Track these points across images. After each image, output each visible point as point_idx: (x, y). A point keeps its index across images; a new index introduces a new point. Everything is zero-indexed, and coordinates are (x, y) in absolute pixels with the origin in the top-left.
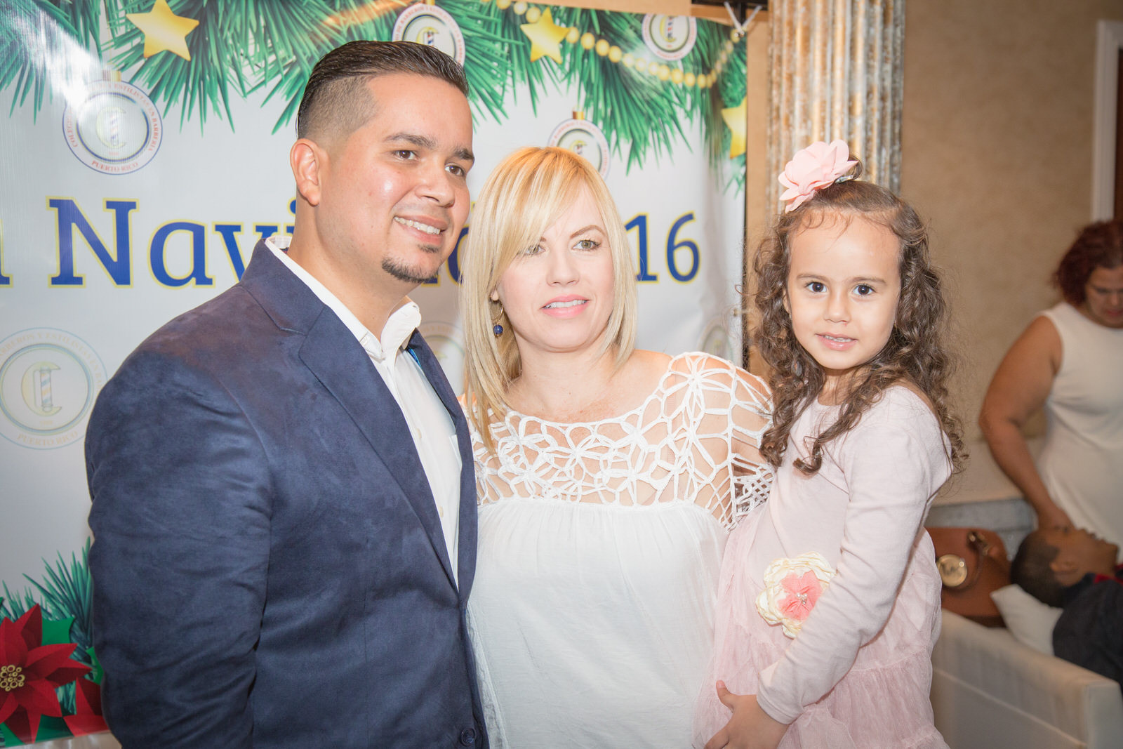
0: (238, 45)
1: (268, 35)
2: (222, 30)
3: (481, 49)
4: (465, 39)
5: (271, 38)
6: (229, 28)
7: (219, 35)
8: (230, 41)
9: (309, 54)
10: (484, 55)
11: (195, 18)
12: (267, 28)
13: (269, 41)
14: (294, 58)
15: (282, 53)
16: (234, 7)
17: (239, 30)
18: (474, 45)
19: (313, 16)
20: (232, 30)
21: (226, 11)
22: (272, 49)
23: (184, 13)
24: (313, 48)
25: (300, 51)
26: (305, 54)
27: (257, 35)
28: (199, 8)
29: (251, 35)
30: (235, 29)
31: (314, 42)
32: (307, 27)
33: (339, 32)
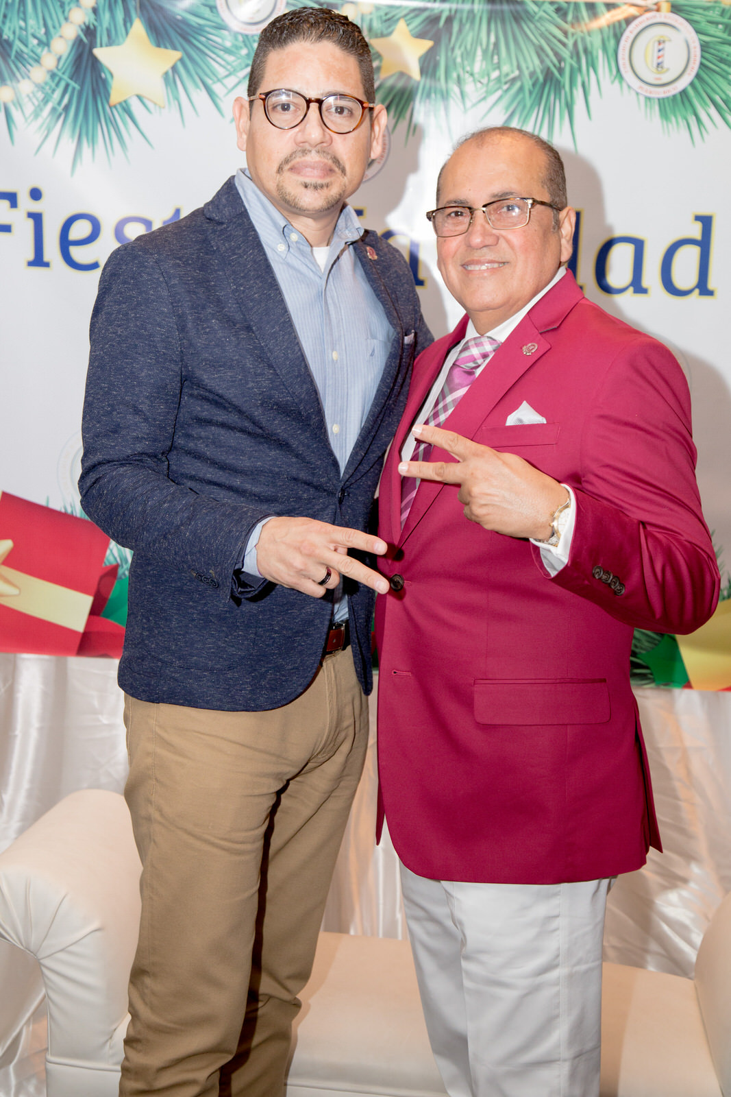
0: (466, 63)
1: (496, 51)
2: (453, 49)
3: (720, 54)
4: (701, 46)
5: (498, 54)
6: (460, 47)
7: (449, 54)
8: (459, 60)
9: (531, 69)
10: (722, 60)
11: (430, 39)
12: (496, 45)
13: (496, 58)
14: (517, 73)
15: (506, 68)
16: (468, 26)
17: (469, 47)
18: (712, 51)
19: (543, 29)
20: (463, 49)
21: (460, 31)
22: (496, 66)
23: (421, 35)
24: (537, 62)
25: (524, 66)
26: (528, 68)
27: (485, 52)
28: (434, 30)
29: (479, 53)
30: (466, 48)
31: (539, 56)
32: (535, 41)
33: (564, 45)
